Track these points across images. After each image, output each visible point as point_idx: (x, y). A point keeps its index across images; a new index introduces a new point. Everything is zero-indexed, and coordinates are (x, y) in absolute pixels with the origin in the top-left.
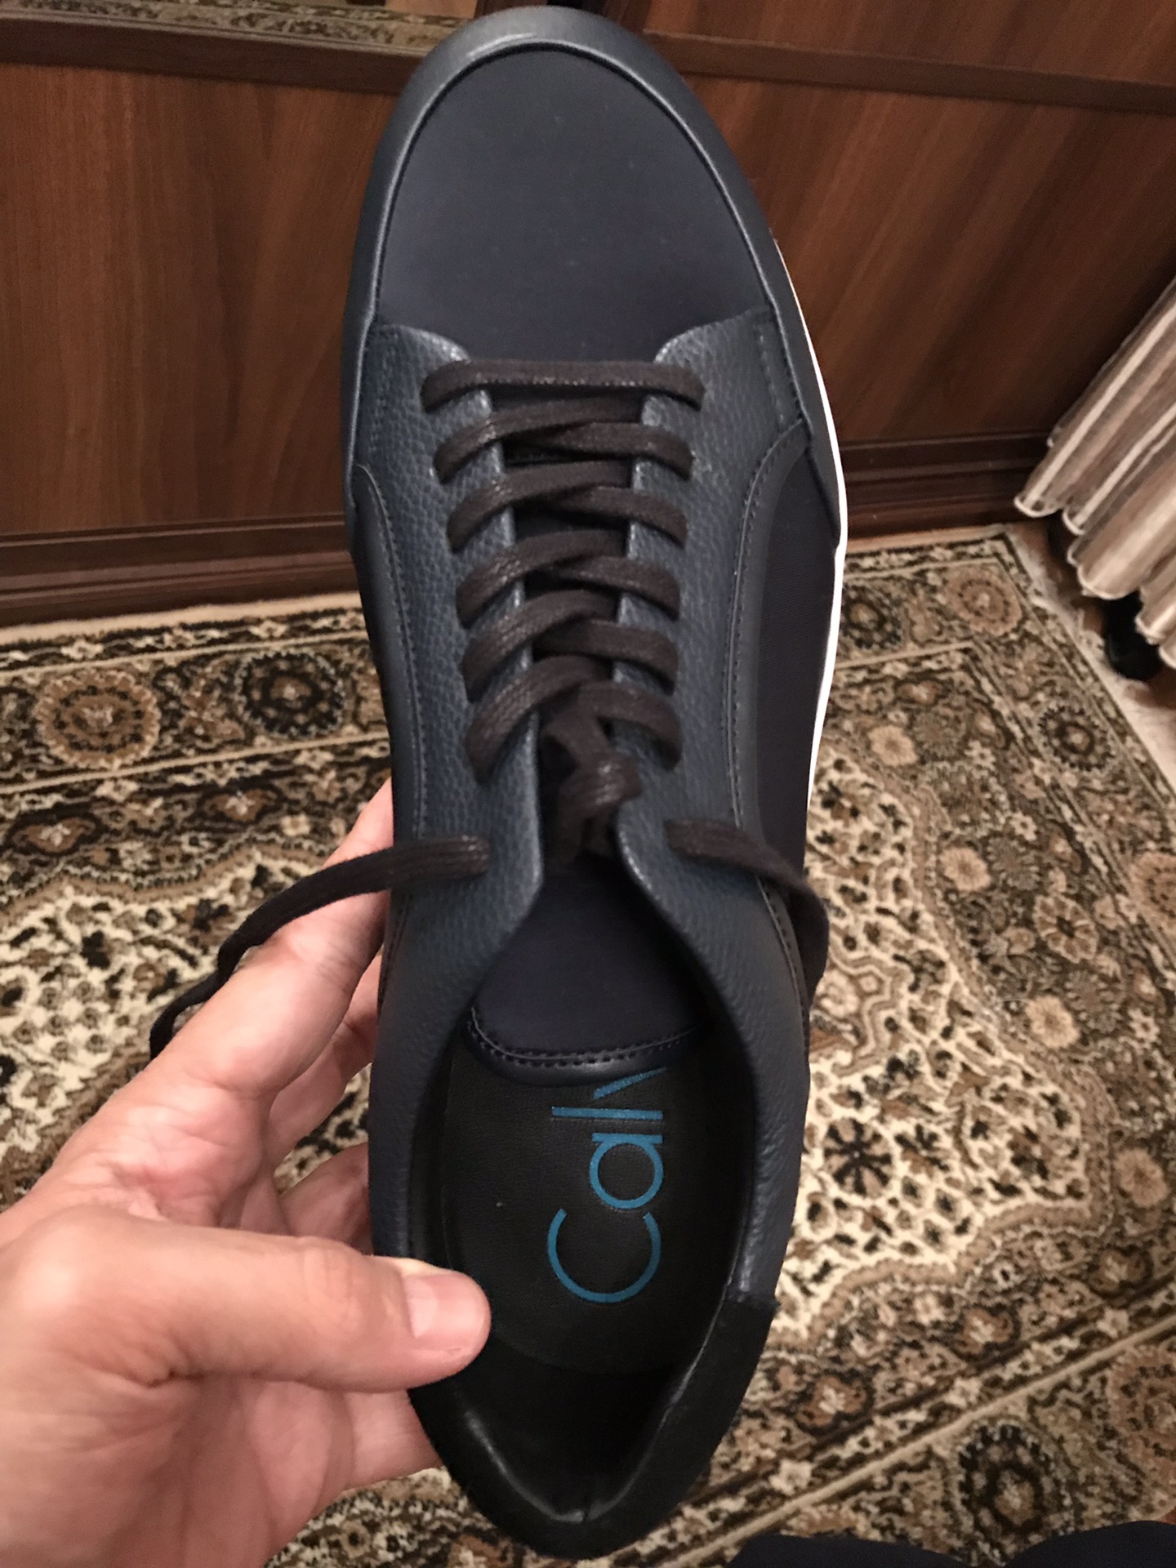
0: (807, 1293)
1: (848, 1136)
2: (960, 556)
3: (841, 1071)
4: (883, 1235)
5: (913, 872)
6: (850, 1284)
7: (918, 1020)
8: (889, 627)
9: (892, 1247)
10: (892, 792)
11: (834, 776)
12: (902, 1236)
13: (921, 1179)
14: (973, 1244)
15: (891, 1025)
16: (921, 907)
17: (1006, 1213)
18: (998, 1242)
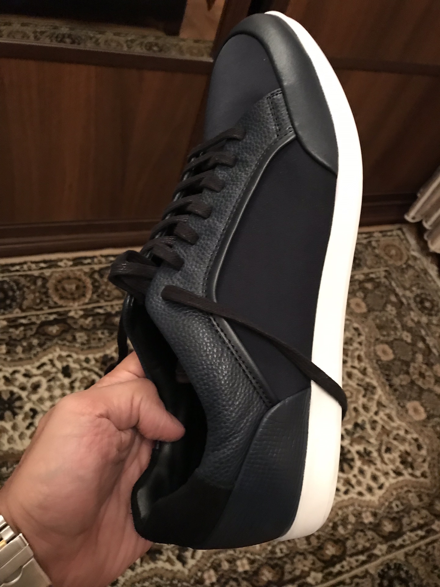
2: (384, 236)
4: (351, 488)
5: (365, 353)
6: (338, 506)
7: (366, 408)
9: (354, 493)
10: (358, 323)
12: (358, 489)
13: (365, 468)
14: (385, 493)
15: (355, 409)
16: (368, 366)
17: (398, 482)
18: (395, 493)
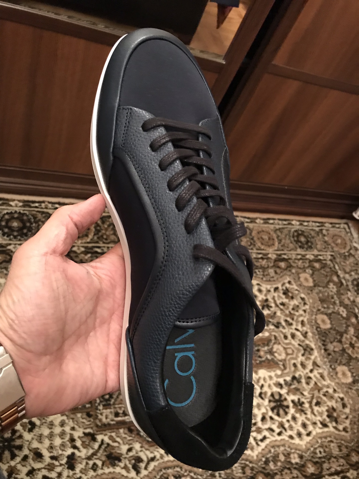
0: (258, 445)
1: (277, 397)
2: (333, 227)
3: (278, 376)
4: (284, 431)
5: (308, 319)
6: (272, 445)
7: (303, 365)
8: (310, 244)
9: (286, 436)
10: (305, 294)
11: (288, 285)
12: (289, 433)
13: (298, 415)
14: (311, 440)
15: (295, 365)
16: (309, 331)
17: (323, 432)
18: (320, 441)
